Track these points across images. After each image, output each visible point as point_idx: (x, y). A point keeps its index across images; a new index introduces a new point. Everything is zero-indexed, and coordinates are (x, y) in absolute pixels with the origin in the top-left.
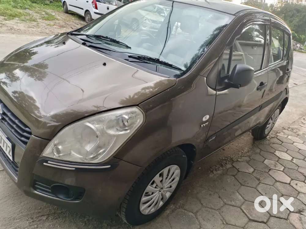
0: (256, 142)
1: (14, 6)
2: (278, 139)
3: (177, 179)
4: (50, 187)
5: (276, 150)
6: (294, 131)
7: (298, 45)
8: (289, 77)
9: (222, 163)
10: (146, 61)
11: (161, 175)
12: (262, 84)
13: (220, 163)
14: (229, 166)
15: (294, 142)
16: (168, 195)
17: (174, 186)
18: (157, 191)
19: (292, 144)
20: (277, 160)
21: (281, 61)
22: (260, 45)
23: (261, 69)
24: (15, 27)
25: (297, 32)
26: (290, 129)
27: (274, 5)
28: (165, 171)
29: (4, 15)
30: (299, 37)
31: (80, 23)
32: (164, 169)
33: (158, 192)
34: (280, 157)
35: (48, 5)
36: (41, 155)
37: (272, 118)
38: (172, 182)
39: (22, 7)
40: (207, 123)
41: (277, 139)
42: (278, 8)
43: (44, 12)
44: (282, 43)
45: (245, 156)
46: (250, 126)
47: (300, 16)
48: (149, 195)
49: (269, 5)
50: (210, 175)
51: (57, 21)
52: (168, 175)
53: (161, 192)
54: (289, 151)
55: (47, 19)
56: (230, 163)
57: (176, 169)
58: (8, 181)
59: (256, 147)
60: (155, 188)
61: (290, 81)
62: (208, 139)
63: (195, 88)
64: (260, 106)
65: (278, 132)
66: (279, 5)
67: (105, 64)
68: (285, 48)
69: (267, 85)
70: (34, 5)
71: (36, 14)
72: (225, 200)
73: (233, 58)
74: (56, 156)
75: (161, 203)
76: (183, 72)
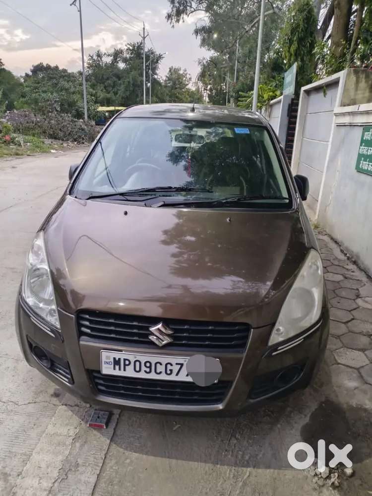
76: (288, 200)
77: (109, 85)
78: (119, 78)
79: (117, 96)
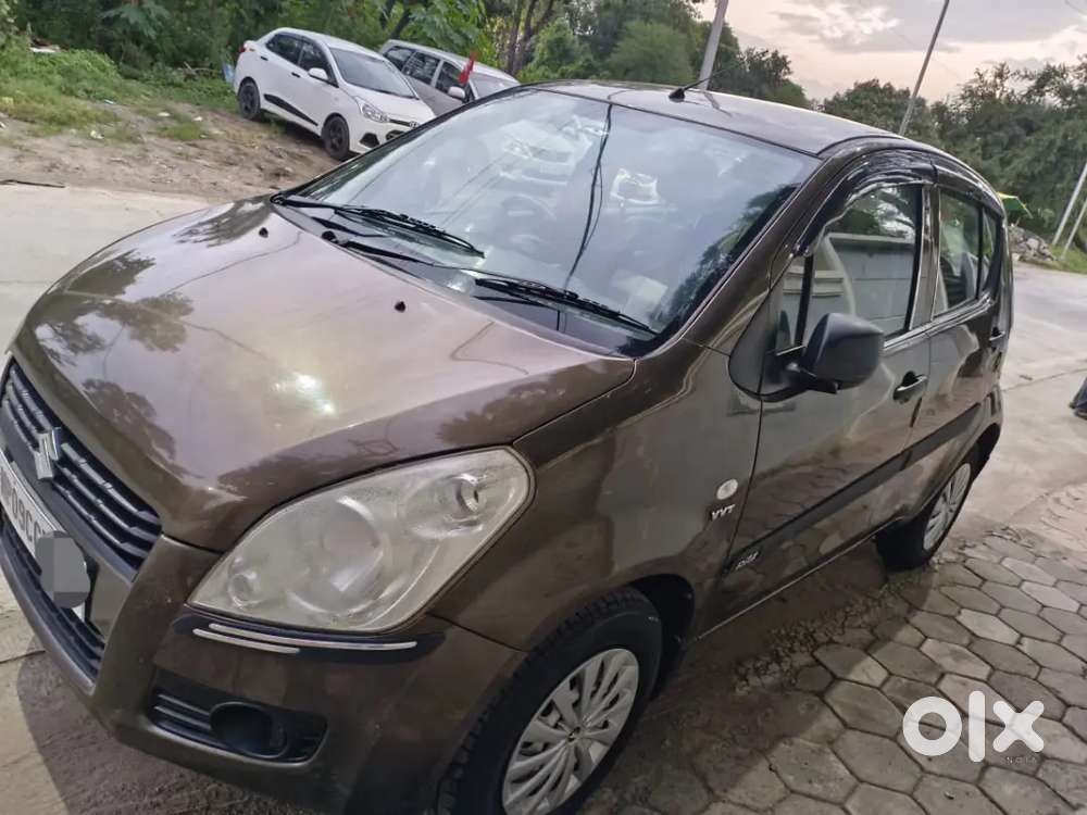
0: (892, 577)
1: (64, 89)
2: (969, 569)
3: (629, 697)
4: (207, 714)
5: (962, 608)
6: (1023, 542)
7: (1033, 242)
8: (1000, 354)
9: (779, 649)
10: (534, 299)
11: (577, 683)
12: (910, 378)
13: (773, 647)
14: (801, 659)
15: (1023, 580)
16: (596, 752)
17: (617, 725)
18: (560, 738)
19: (1019, 587)
20: (965, 641)
21: (971, 302)
22: (903, 248)
23: (906, 330)
24: (66, 160)
25: (1025, 198)
26: (1008, 534)
27: (949, 105)
28: (590, 668)
29: (30, 119)
30: (1035, 213)
31: (288, 153)
32: (586, 663)
33: (563, 741)
34: (978, 633)
35: (180, 86)
36: (189, 601)
37: (945, 496)
38: (612, 710)
39: (91, 92)
40: (730, 507)
41: (966, 567)
42: (960, 116)
43: (164, 111)
44: (976, 240)
45: (856, 624)
46: (872, 522)
47: (1038, 145)
48: (535, 753)
49: (929, 104)
50: (737, 690)
51: (210, 144)
52: (598, 684)
53: (576, 741)
54: (1008, 610)
55: (177, 136)
56: (804, 649)
57: (626, 664)
58: (48, 694)
59: (892, 594)
60: (556, 726)
61: (1007, 366)
62: (732, 563)
63: (692, 392)
64: (907, 453)
65: (968, 544)
66: (963, 108)
67: (401, 307)
68: (985, 257)
69: (926, 382)
70: (133, 84)
71: (140, 117)
72: (791, 778)
73: (816, 289)
74: (237, 606)
75: (573, 783)
76: (653, 336)
77: (998, 142)
78: (1030, 128)
79: (1007, 169)
